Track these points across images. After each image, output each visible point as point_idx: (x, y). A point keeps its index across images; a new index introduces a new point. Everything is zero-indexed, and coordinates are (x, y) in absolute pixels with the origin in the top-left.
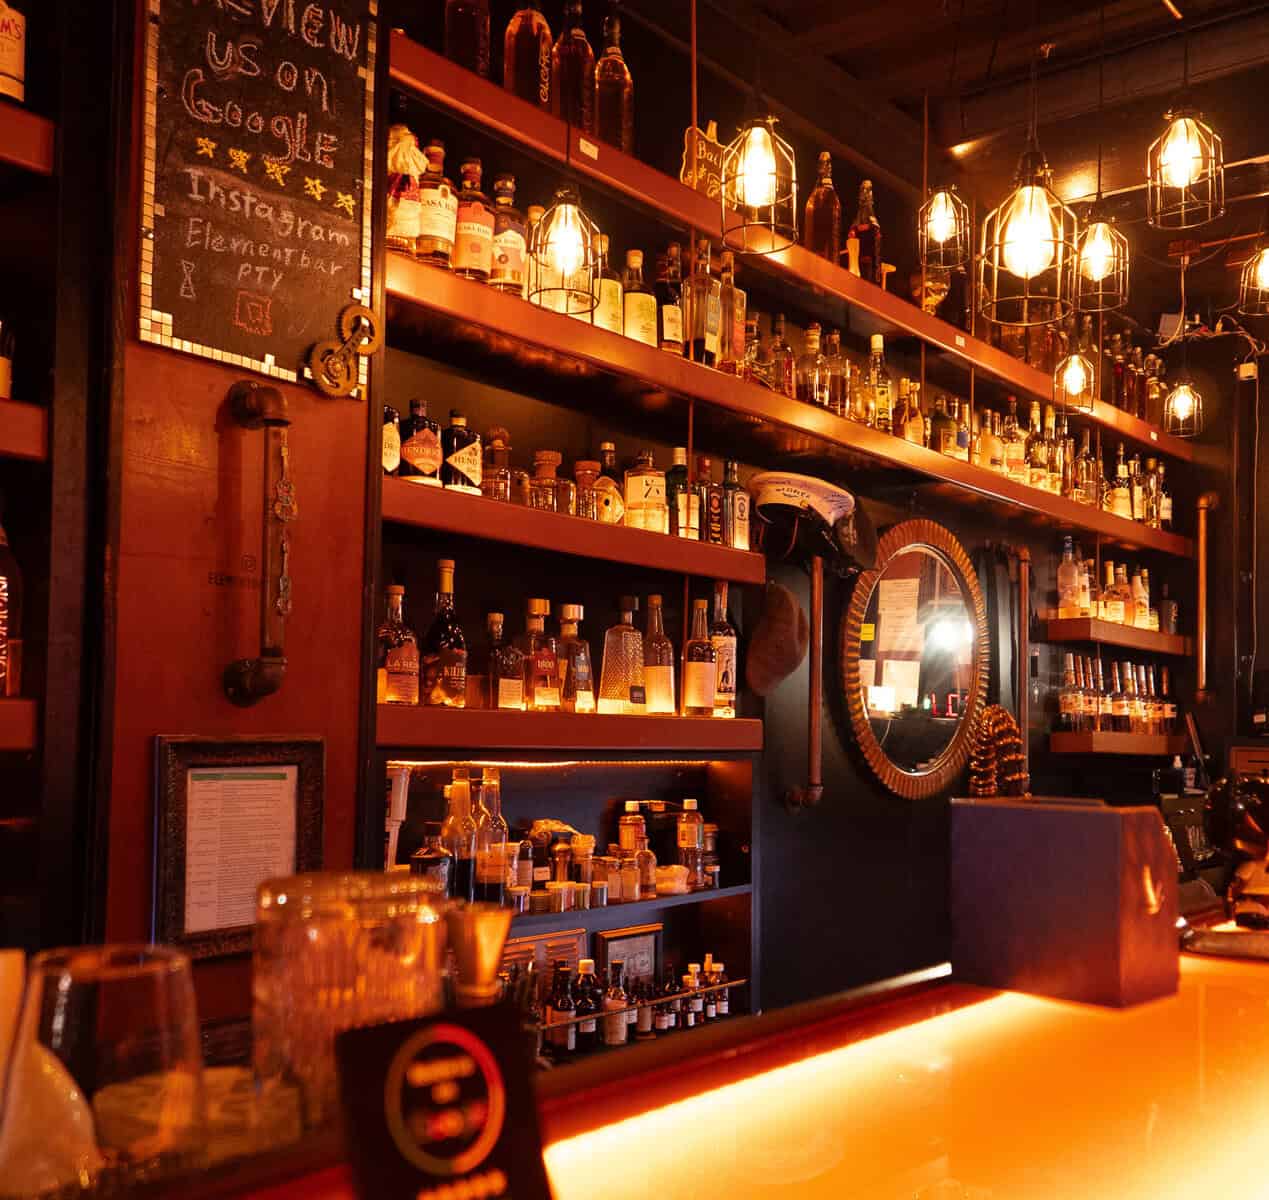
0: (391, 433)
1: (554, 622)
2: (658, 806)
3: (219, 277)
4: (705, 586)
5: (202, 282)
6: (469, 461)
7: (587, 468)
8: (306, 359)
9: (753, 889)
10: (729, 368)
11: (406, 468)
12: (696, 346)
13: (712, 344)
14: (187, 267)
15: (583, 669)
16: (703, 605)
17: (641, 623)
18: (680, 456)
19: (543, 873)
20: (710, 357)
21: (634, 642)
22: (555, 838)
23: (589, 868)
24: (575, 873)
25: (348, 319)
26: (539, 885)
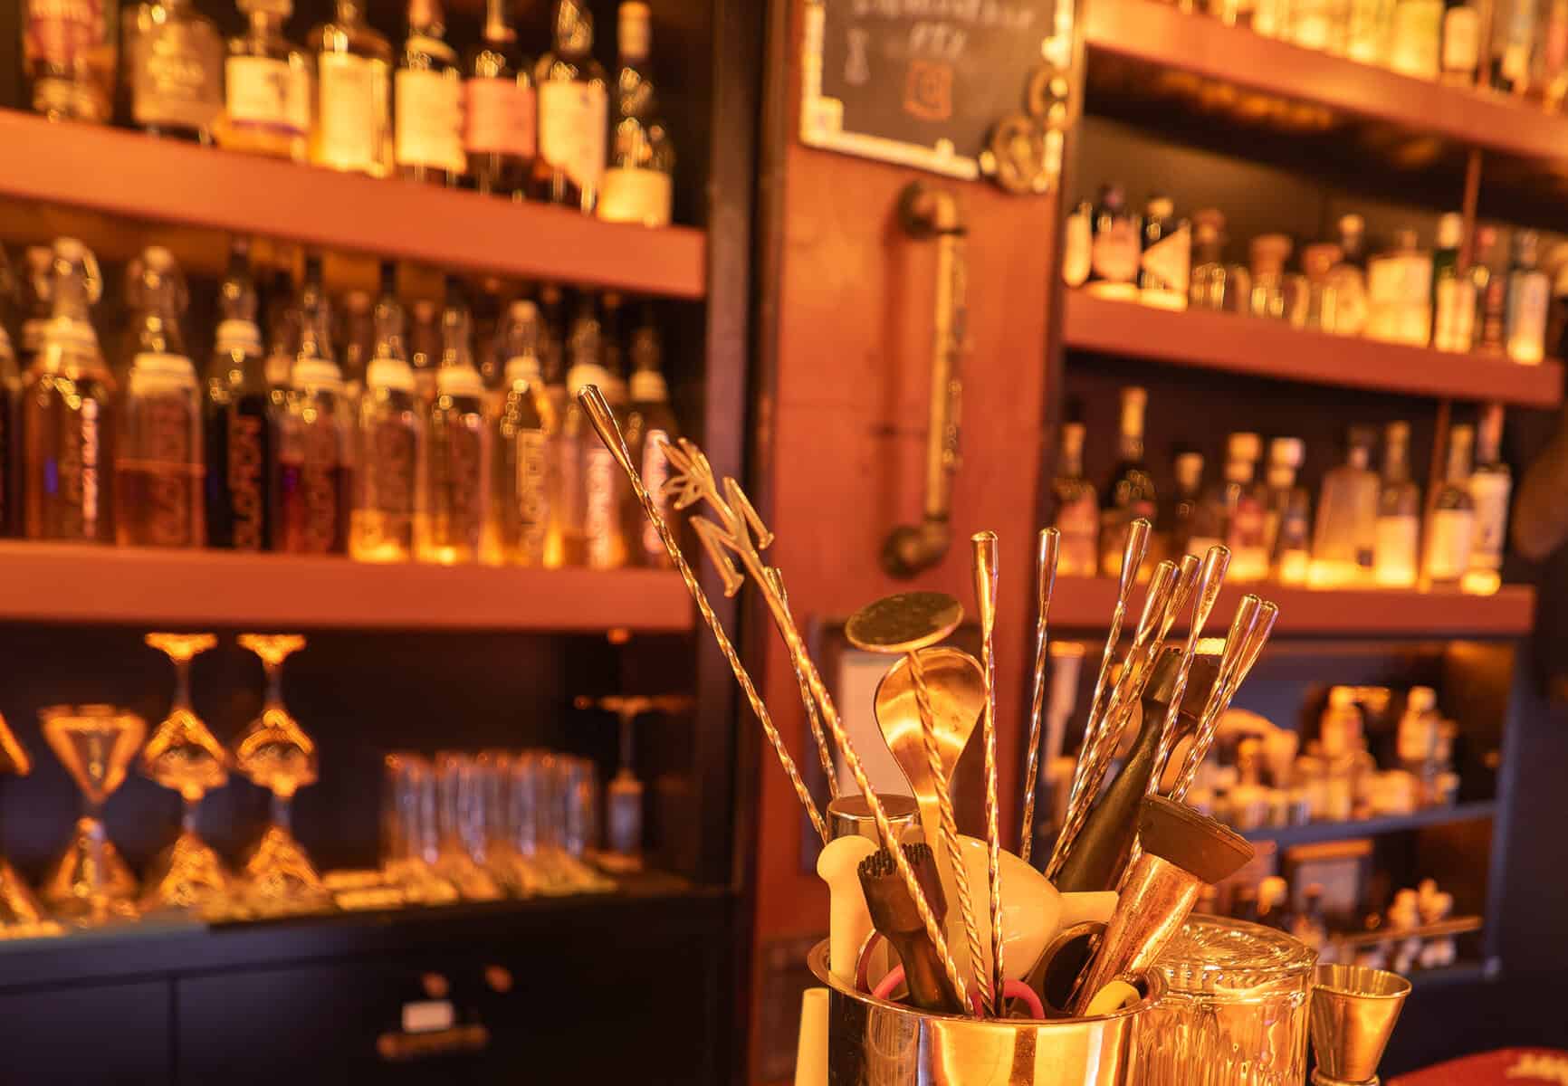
0: (1079, 227)
1: (1262, 466)
2: (1377, 699)
3: (892, 48)
4: (1469, 410)
5: (874, 59)
6: (1169, 260)
7: (1322, 258)
8: (987, 141)
9: (1500, 812)
10: (1536, 95)
11: (1094, 276)
12: (1491, 69)
13: (1515, 64)
14: (857, 39)
15: (1297, 526)
16: (1462, 437)
17: (1377, 463)
18: (1451, 231)
19: (1226, 778)
20: (1508, 86)
21: (1365, 490)
22: (1242, 736)
23: (1282, 774)
24: (1266, 778)
25: (1037, 87)
26: (1220, 793)
